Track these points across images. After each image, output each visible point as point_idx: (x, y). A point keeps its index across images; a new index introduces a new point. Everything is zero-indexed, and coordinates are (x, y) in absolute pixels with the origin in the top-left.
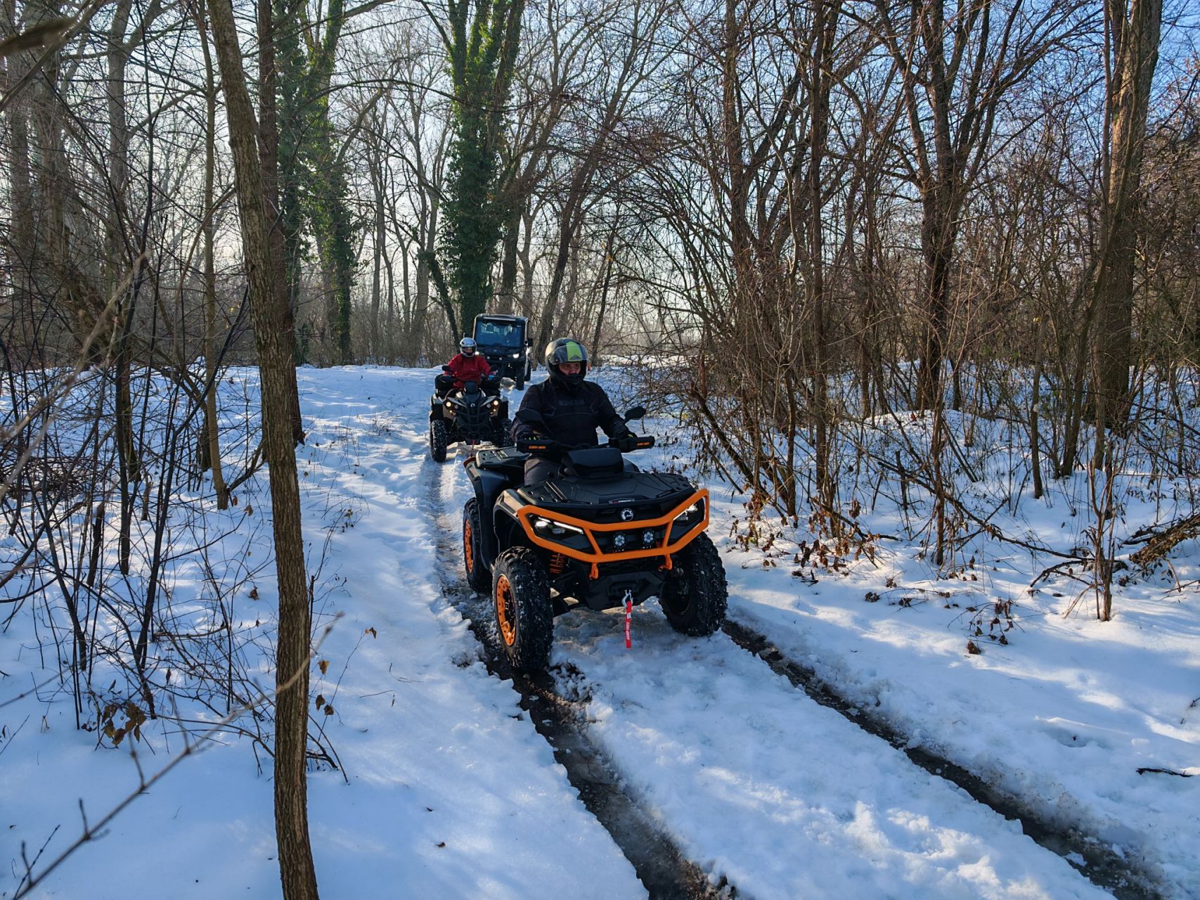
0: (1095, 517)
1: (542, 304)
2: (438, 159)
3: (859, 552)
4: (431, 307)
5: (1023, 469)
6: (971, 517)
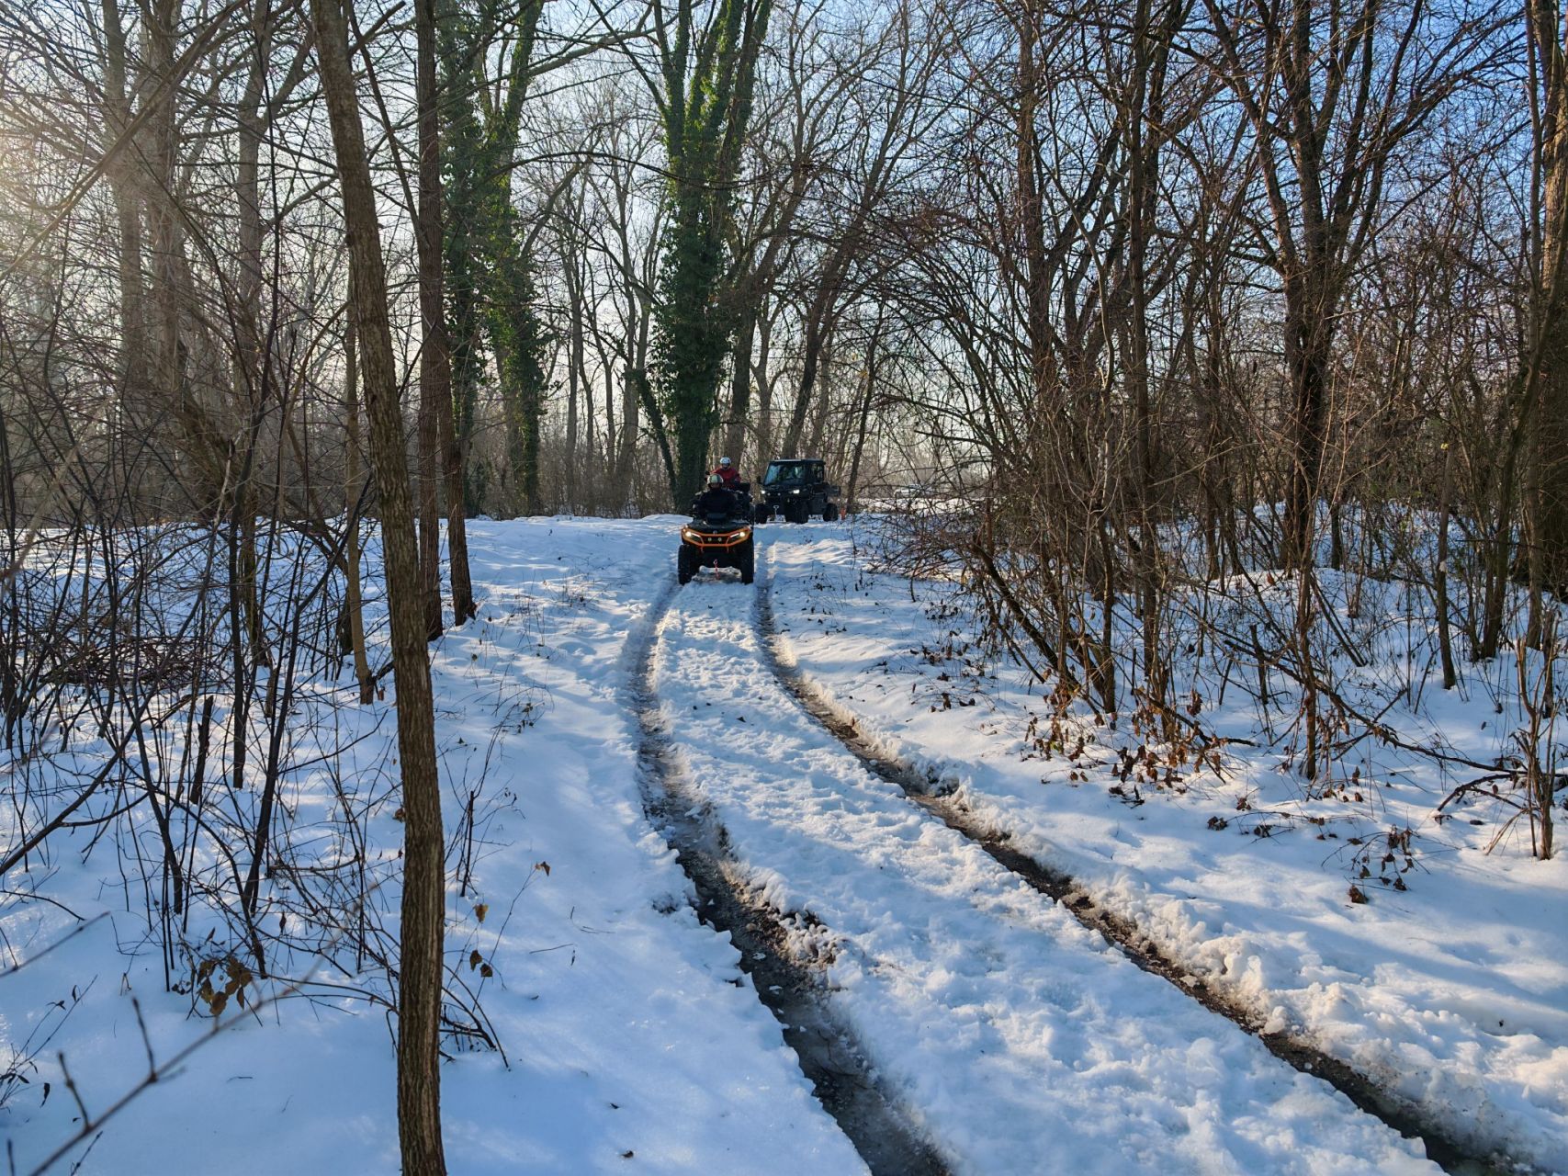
0: (1526, 715)
1: (783, 435)
2: (650, 250)
3: (1199, 763)
4: (642, 441)
5: (1426, 648)
6: (1354, 715)
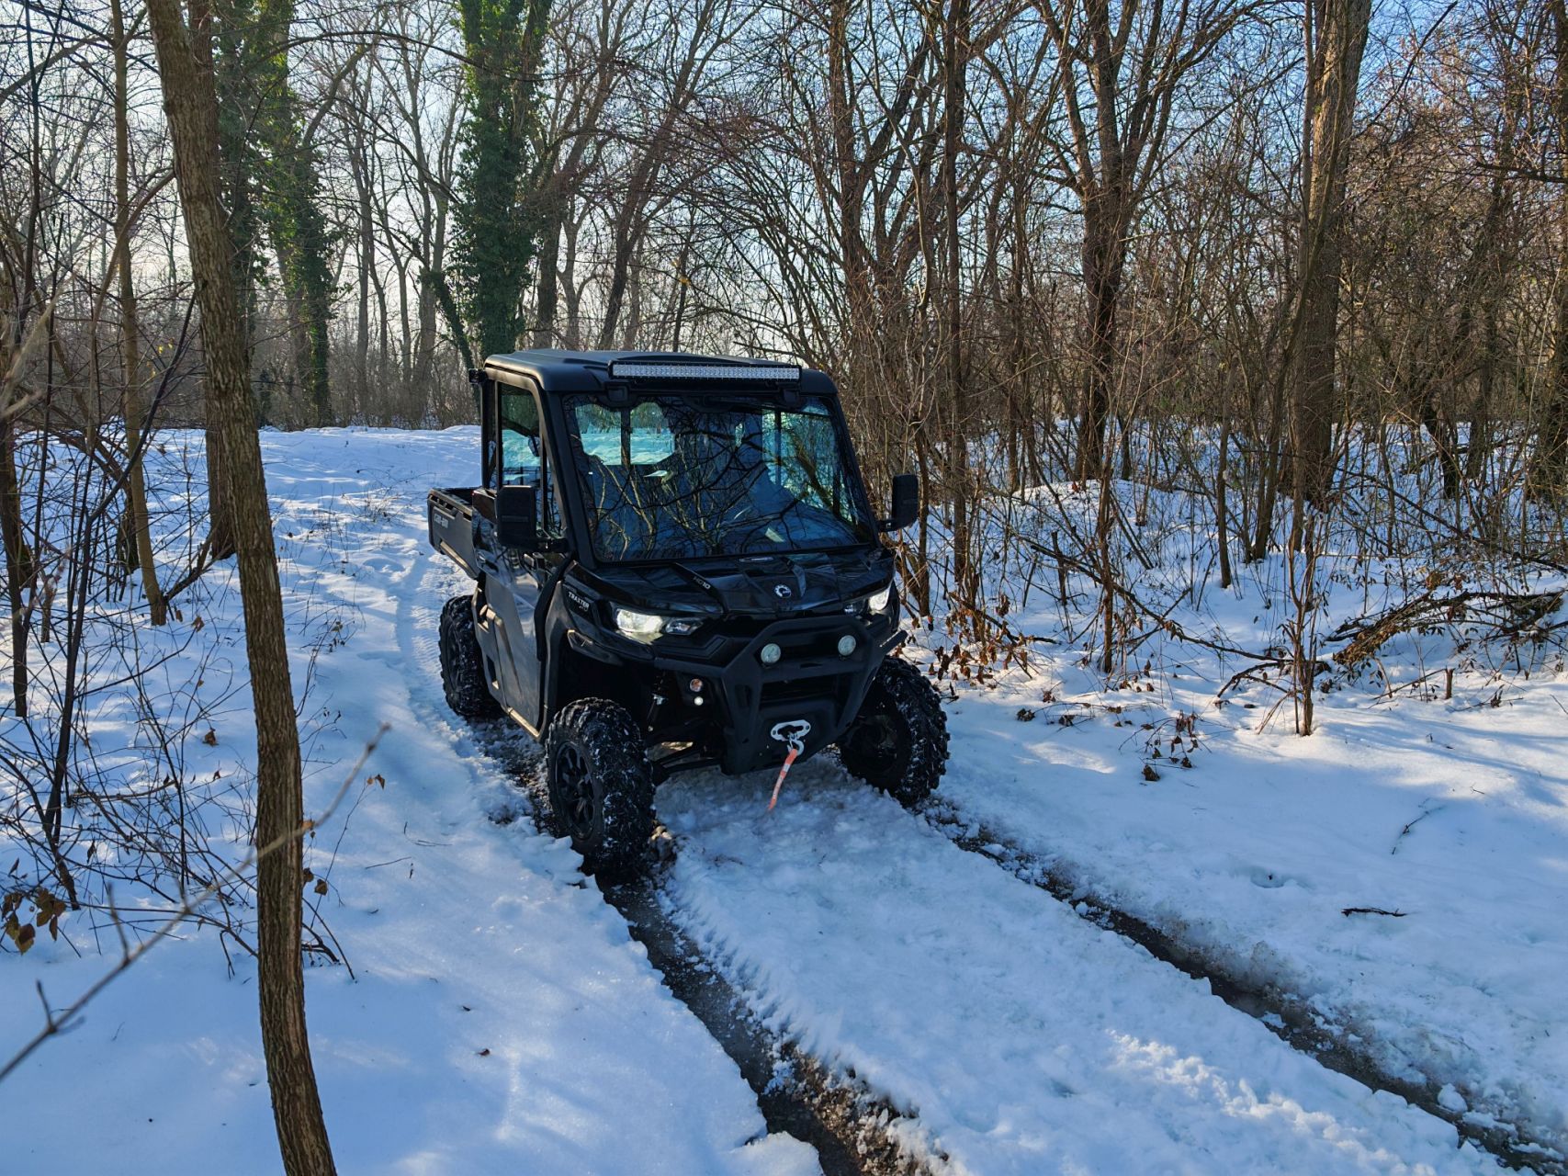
0: (1293, 609)
1: (593, 343)
2: (445, 144)
3: (1008, 660)
4: (440, 348)
5: (1208, 551)
6: (1145, 612)
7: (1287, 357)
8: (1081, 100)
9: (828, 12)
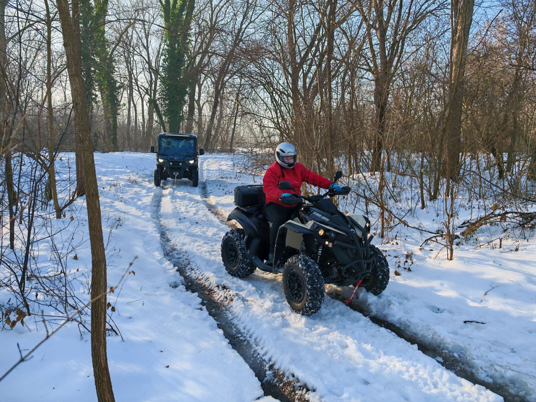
0: (446, 217)
1: (207, 124)
2: (157, 56)
4: (155, 125)
5: (417, 197)
6: (395, 217)
7: (444, 130)
8: (374, 42)
9: (287, 12)
